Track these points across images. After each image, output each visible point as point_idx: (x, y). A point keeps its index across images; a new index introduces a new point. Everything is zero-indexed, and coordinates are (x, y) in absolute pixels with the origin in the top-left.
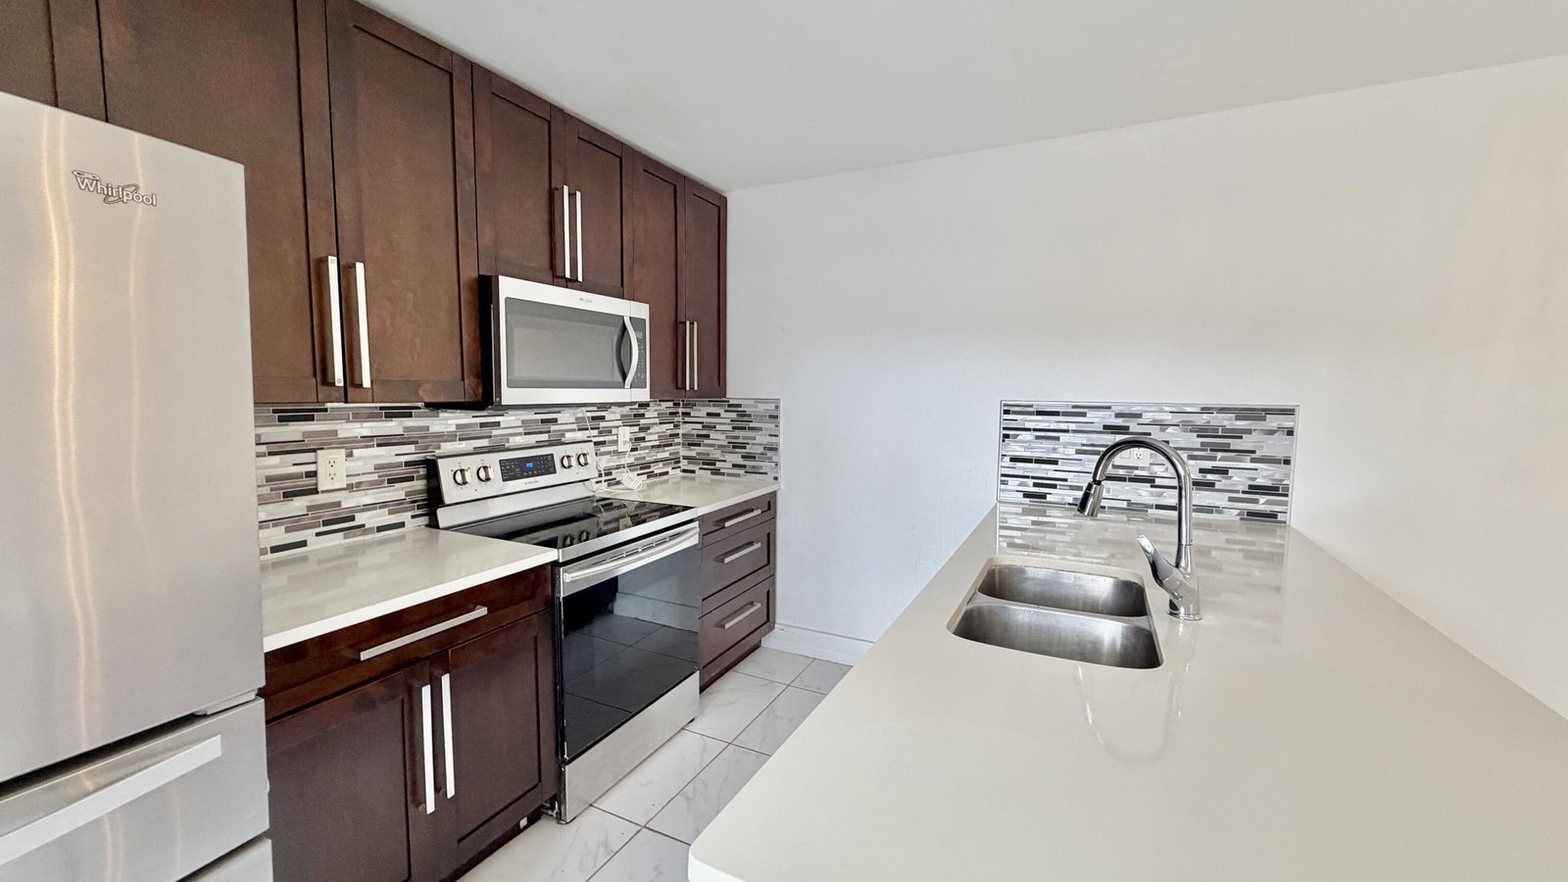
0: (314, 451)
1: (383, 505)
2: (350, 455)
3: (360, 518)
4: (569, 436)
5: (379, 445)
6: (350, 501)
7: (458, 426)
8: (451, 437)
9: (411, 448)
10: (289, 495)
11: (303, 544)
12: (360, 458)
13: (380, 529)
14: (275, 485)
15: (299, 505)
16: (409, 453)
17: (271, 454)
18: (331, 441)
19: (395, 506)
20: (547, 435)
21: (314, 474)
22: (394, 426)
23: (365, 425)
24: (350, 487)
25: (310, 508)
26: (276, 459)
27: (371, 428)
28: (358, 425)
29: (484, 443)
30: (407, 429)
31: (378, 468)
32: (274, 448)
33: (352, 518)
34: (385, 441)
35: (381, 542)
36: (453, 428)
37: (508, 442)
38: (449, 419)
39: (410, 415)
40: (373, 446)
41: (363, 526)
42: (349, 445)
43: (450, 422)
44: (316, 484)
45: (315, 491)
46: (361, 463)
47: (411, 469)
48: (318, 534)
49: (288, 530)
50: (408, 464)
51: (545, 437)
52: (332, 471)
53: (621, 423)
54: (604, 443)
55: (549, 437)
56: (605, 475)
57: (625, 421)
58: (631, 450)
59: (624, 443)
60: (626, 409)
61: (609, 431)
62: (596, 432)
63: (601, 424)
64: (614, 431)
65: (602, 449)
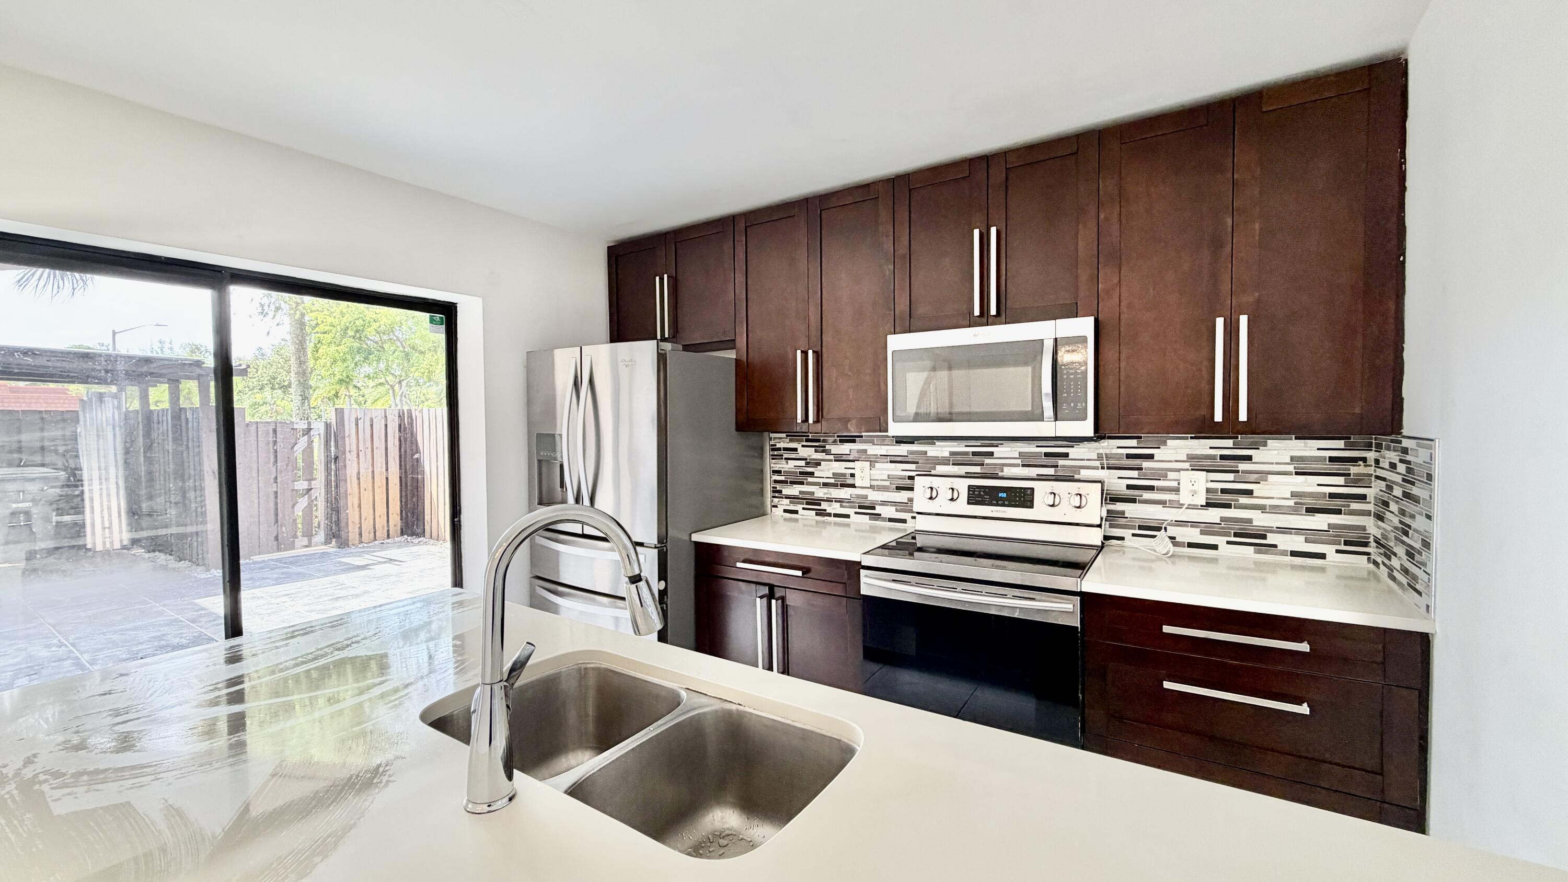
0: (855, 461)
1: (891, 504)
2: (872, 466)
3: (879, 510)
4: (1084, 474)
5: (891, 462)
6: (873, 496)
7: (952, 453)
8: (944, 462)
9: (913, 467)
10: (843, 486)
11: (848, 516)
12: (879, 469)
13: (891, 520)
14: (837, 478)
15: (844, 493)
16: (910, 470)
17: (835, 460)
18: (863, 456)
19: (899, 507)
20: (1053, 469)
22: (901, 450)
23: (883, 447)
24: (873, 488)
25: (852, 496)
26: (837, 464)
27: (887, 450)
28: (879, 447)
29: (977, 469)
30: (910, 452)
31: (890, 477)
32: (838, 457)
33: (874, 508)
34: (895, 460)
35: (890, 529)
36: (947, 454)
37: (1002, 471)
38: (945, 446)
39: (912, 443)
40: (887, 462)
41: (880, 515)
42: (873, 461)
43: (944, 449)
44: (855, 482)
45: (853, 486)
46: (879, 473)
47: (913, 481)
48: (856, 513)
49: (841, 506)
50: (910, 478)
51: (1051, 471)
52: (863, 475)
53: (1187, 465)
54: (1151, 488)
55: (1056, 471)
56: (1140, 528)
57: (1197, 464)
58: (1209, 505)
59: (1194, 493)
60: (1203, 447)
61: (1162, 474)
62: (1135, 474)
63: (1146, 464)
64: (1171, 475)
65: (1147, 495)
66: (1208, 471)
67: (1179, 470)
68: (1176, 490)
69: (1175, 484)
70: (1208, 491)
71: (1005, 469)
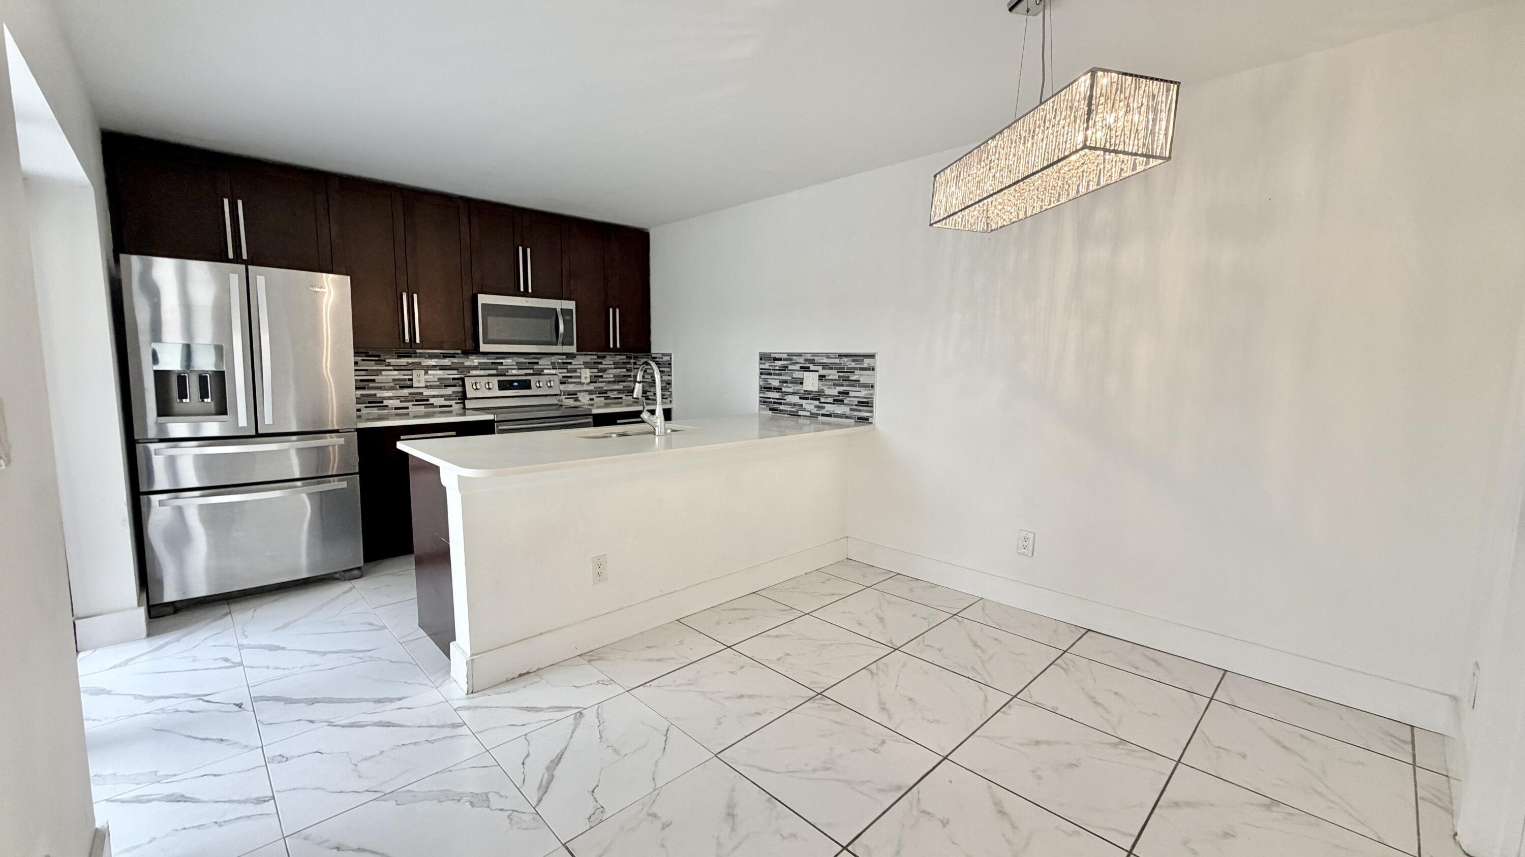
0: (411, 370)
1: (442, 396)
2: (426, 373)
5: (440, 370)
6: (427, 393)
8: (475, 368)
9: (455, 372)
10: (402, 387)
12: (431, 375)
13: (441, 406)
14: (396, 382)
15: (406, 392)
16: (454, 374)
17: (395, 370)
18: (418, 366)
19: (447, 397)
21: (411, 380)
22: (447, 362)
23: (433, 360)
24: (426, 387)
25: (410, 394)
26: (396, 373)
27: (436, 362)
28: (430, 360)
29: (494, 372)
30: (452, 363)
31: (439, 379)
32: (397, 368)
33: (428, 400)
34: (443, 368)
35: (441, 412)
39: (454, 357)
40: (437, 370)
41: (433, 404)
42: (427, 369)
43: (475, 361)
44: (412, 384)
45: (411, 387)
46: (431, 377)
47: (456, 381)
48: (413, 405)
49: (401, 401)
50: (453, 379)
51: (531, 371)
52: (418, 379)
53: (583, 366)
54: (571, 377)
55: (533, 371)
56: (568, 395)
57: (587, 365)
58: (591, 382)
59: (586, 378)
60: (588, 359)
61: (575, 371)
62: (565, 371)
63: (569, 367)
64: (578, 371)
65: (570, 380)
66: (590, 368)
67: (580, 369)
68: (580, 377)
69: (579, 374)
70: (591, 376)
71: (509, 371)
